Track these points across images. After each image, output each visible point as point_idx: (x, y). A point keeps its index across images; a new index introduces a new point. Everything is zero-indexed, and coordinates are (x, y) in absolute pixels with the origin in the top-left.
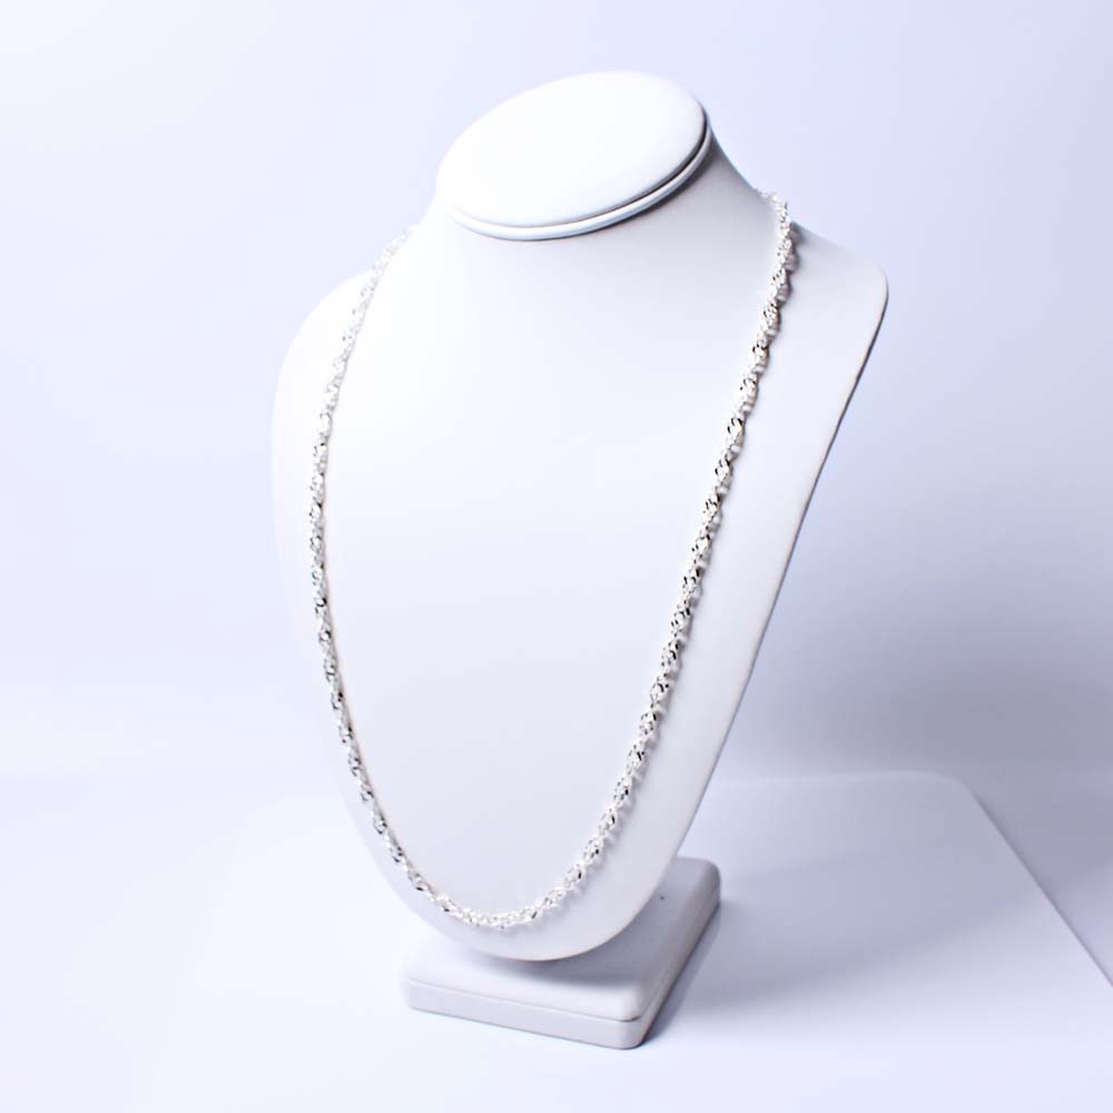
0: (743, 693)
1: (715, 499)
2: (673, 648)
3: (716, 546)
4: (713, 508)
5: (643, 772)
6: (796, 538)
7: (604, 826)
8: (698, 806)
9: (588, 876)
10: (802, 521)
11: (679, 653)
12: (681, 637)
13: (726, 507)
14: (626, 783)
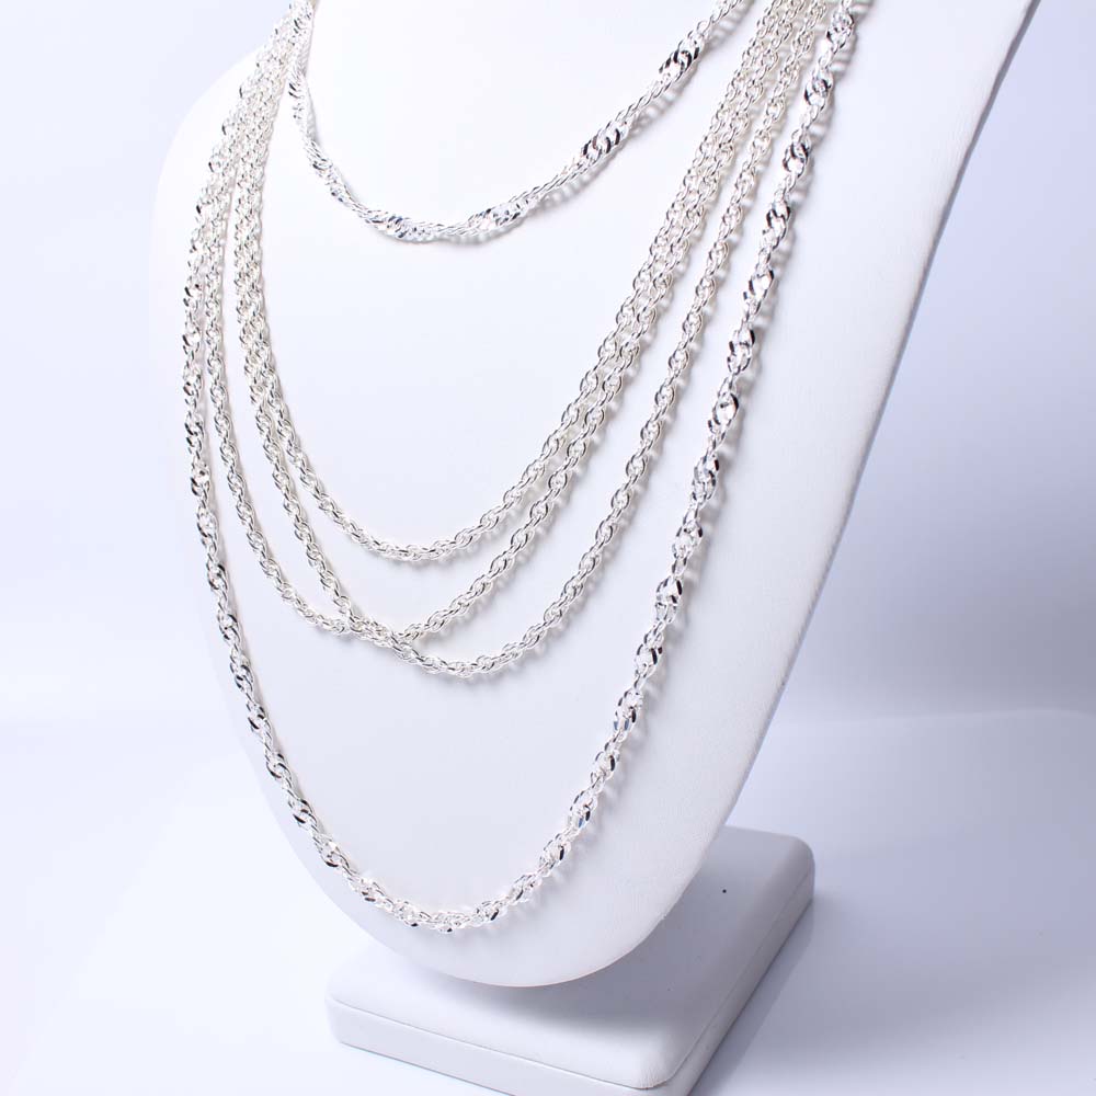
0: (834, 549)
1: (782, 210)
2: (711, 465)
3: (786, 290)
4: (778, 225)
5: (660, 683)
6: (926, 272)
7: (598, 772)
8: (758, 746)
9: (575, 853)
10: (936, 242)
11: (722, 477)
12: (722, 448)
13: (801, 225)
14: (632, 700)
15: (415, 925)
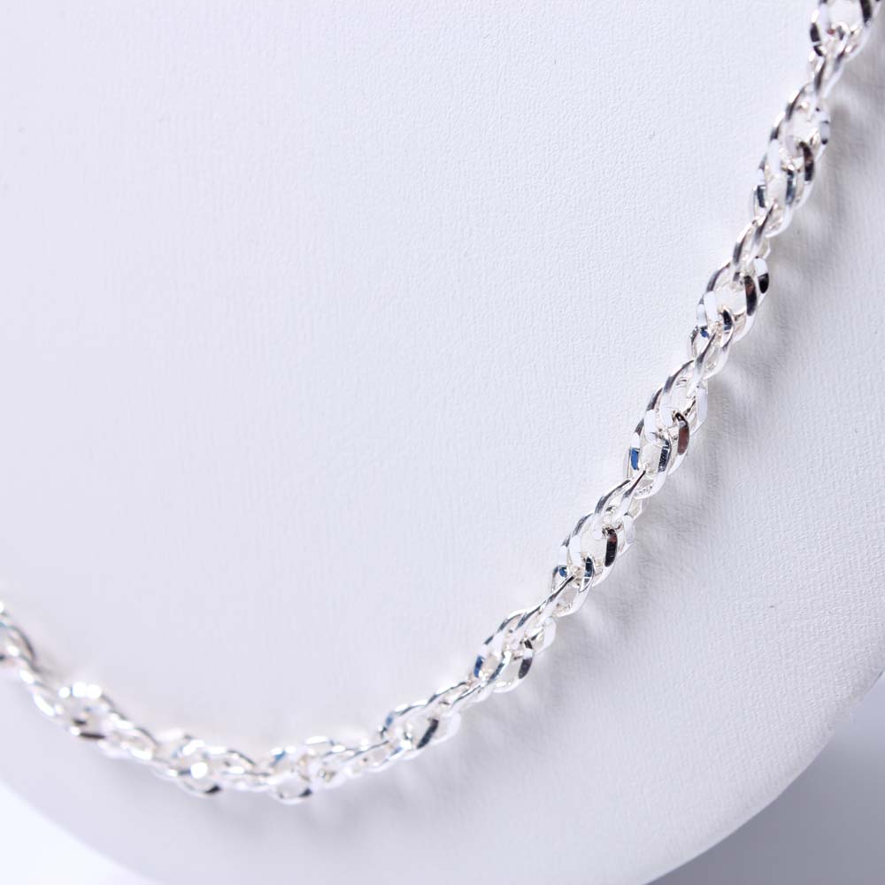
14: (808, 128)
15: (215, 789)
